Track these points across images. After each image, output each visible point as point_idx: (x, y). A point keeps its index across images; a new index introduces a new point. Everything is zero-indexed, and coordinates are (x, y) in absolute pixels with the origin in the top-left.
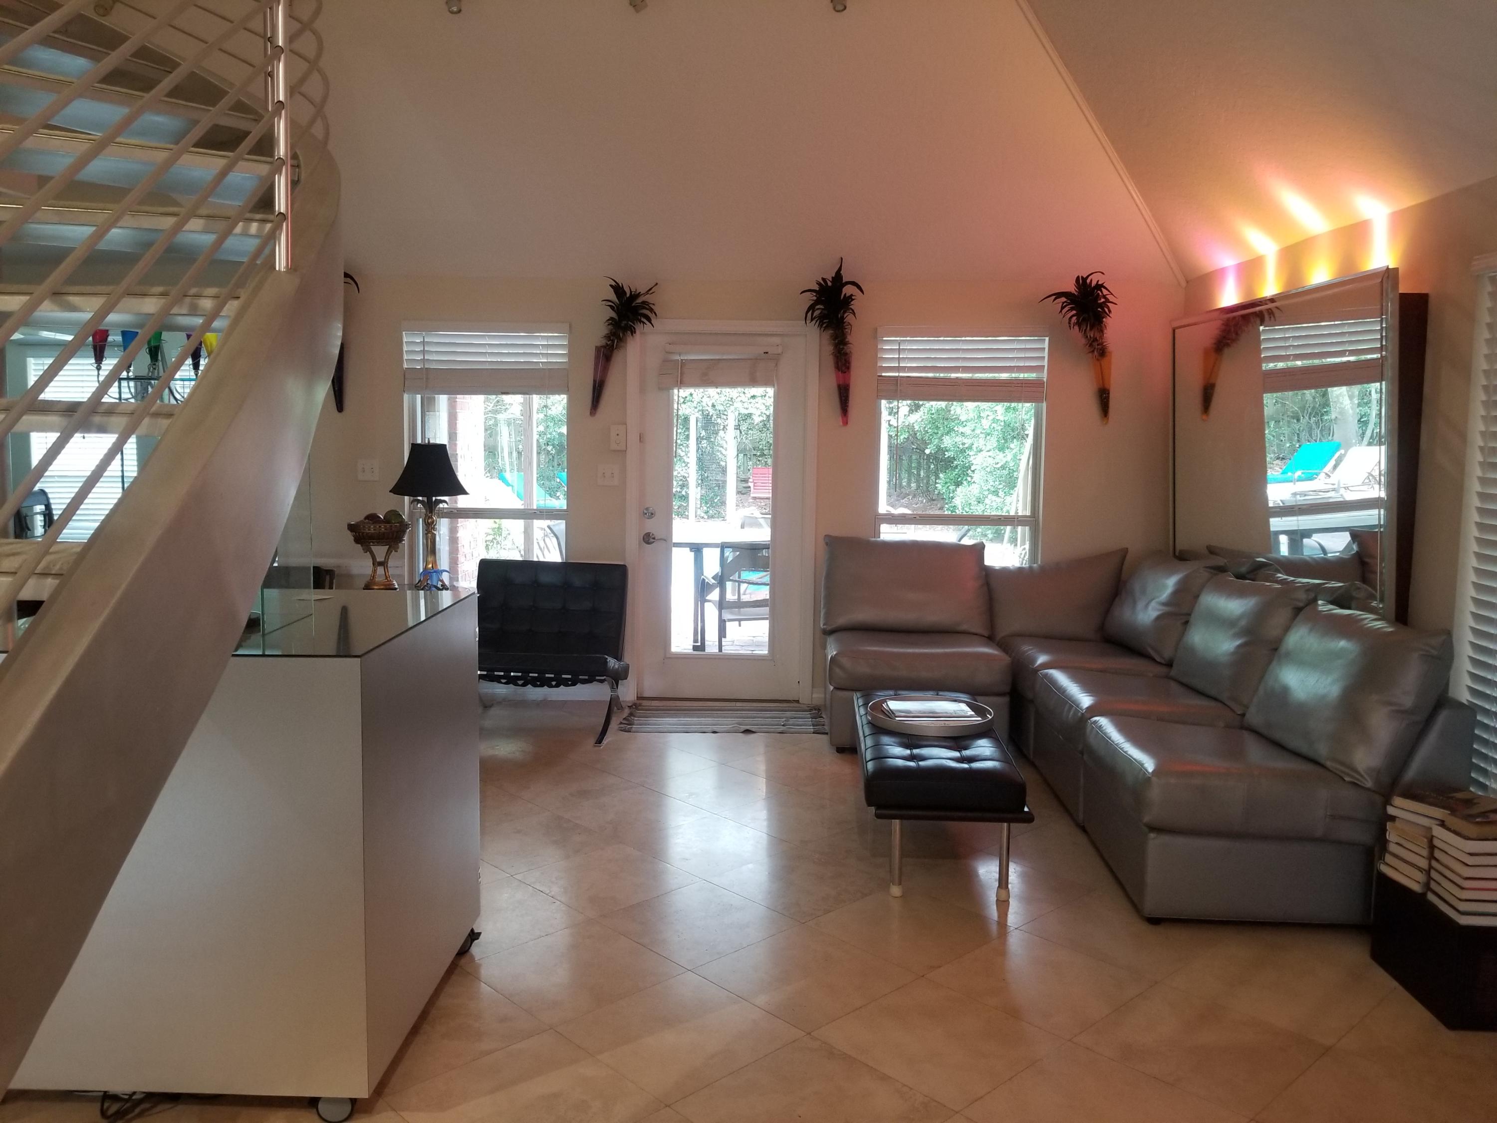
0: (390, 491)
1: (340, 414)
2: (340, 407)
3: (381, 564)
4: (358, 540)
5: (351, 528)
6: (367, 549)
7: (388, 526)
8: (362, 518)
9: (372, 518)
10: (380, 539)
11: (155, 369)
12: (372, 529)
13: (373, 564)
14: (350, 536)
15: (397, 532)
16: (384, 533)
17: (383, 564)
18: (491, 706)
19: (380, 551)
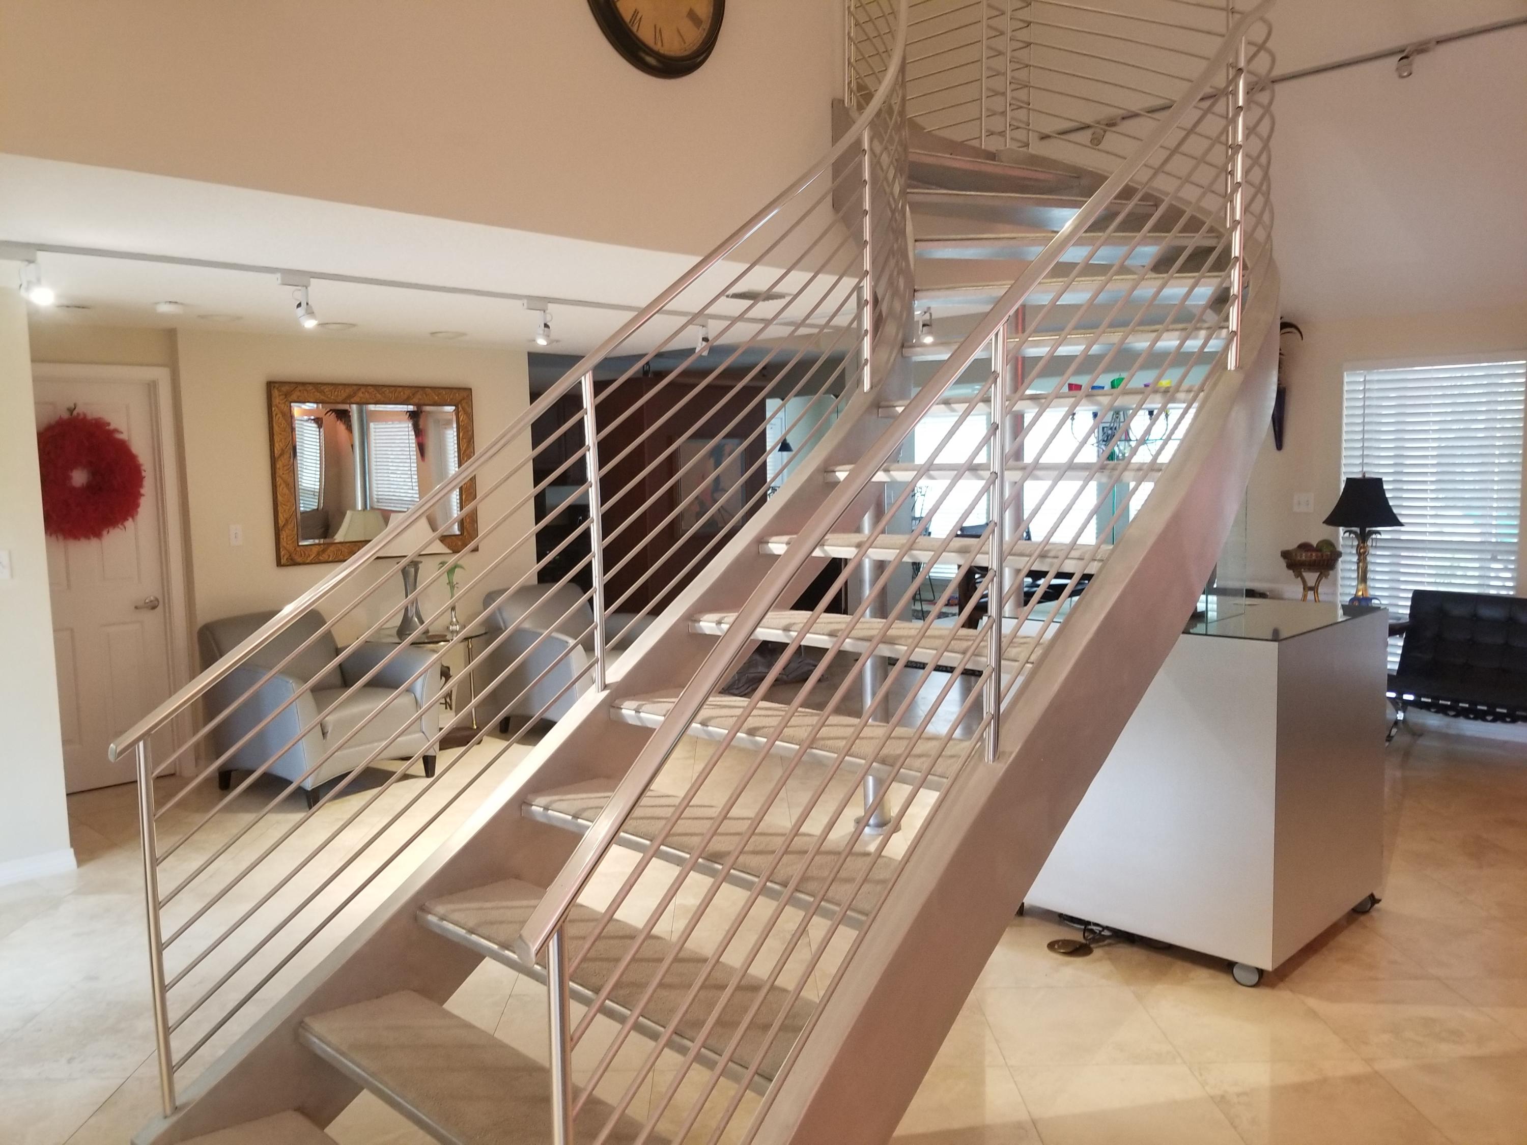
0: (1324, 522)
1: (1278, 452)
2: (1279, 445)
3: (1311, 589)
4: (1290, 566)
5: (1285, 555)
6: (1299, 575)
7: (1319, 554)
8: (1296, 546)
9: (1305, 547)
10: (1312, 566)
11: (1117, 418)
12: (1303, 557)
13: (1304, 589)
14: (1283, 563)
15: (1328, 560)
16: (1315, 561)
17: (1314, 589)
18: (1421, 735)
19: (1311, 577)
